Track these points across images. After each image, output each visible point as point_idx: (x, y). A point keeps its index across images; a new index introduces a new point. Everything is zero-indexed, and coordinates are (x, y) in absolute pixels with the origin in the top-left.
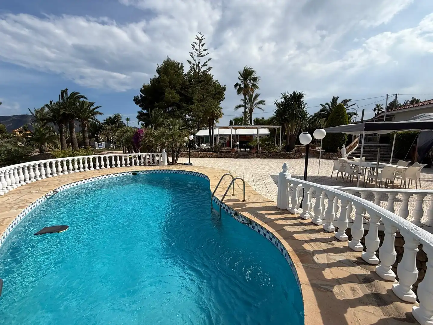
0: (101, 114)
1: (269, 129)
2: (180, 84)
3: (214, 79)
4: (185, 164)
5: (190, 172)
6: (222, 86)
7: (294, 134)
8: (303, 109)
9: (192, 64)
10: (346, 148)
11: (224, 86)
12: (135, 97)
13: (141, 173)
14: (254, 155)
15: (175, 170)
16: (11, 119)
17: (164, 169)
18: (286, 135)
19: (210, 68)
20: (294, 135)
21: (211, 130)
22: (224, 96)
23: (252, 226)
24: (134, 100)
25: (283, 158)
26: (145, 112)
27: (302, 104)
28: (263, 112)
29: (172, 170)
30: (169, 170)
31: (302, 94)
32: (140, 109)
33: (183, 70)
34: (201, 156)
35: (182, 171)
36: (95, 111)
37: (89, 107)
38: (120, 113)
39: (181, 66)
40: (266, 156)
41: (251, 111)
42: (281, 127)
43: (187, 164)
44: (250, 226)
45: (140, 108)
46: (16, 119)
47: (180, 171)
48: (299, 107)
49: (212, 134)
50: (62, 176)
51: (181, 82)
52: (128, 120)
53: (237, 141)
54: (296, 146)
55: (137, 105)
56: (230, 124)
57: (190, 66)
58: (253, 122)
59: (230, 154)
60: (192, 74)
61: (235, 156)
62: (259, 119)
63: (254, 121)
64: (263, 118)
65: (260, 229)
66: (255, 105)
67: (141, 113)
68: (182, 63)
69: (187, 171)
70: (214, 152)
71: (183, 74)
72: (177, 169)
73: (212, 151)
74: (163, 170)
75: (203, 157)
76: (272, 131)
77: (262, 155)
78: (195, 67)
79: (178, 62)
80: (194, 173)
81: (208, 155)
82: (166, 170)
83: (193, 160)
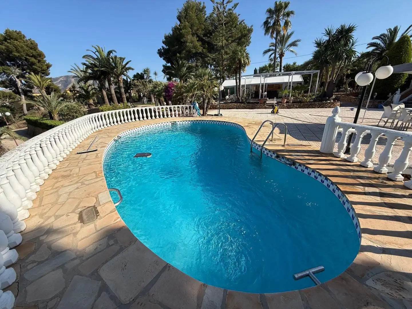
0: (133, 69)
1: (302, 75)
2: (203, 30)
3: (240, 19)
4: (215, 115)
5: (222, 122)
6: (249, 27)
7: (334, 79)
8: (351, 47)
9: (215, 2)
10: (402, 93)
11: (251, 27)
12: (159, 50)
13: (178, 123)
14: (284, 105)
15: (208, 121)
16: (59, 80)
17: (198, 119)
18: (324, 82)
19: (236, 5)
20: (333, 81)
21: (238, 81)
22: (250, 40)
23: (295, 166)
24: (158, 53)
25: (317, 108)
26: (169, 65)
27: (351, 41)
28: (295, 56)
29: (205, 121)
30: (203, 121)
31: (353, 27)
32: (164, 63)
33: (205, 12)
34: (229, 107)
35: (215, 121)
36: (127, 66)
37: (121, 63)
38: (149, 67)
39: (203, 6)
40: (297, 106)
41: (281, 55)
42: (319, 71)
43: (217, 115)
44: (293, 167)
45: (164, 61)
46: (63, 79)
47: (213, 121)
48: (346, 45)
49: (238, 84)
50: (118, 125)
51: (203, 27)
52: (156, 74)
53: (265, 91)
54: (334, 94)
55: (161, 58)
56: (254, 73)
57: (214, 7)
58: (282, 68)
59: (258, 105)
60: (215, 15)
61: (264, 107)
62: (290, 64)
63: (284, 67)
64: (294, 64)
65: (304, 169)
66: (288, 47)
67: (166, 66)
68: (204, 3)
69: (220, 121)
70: (242, 103)
71: (206, 16)
72: (210, 120)
73: (239, 102)
74: (197, 121)
75: (230, 109)
76: (306, 78)
77: (293, 105)
78: (219, 6)
79: (199, 2)
80: (227, 122)
81: (235, 106)
82: (200, 121)
83: (222, 111)
